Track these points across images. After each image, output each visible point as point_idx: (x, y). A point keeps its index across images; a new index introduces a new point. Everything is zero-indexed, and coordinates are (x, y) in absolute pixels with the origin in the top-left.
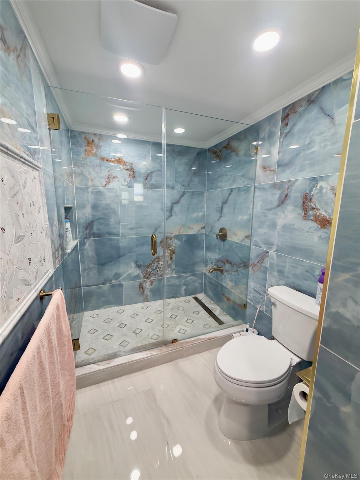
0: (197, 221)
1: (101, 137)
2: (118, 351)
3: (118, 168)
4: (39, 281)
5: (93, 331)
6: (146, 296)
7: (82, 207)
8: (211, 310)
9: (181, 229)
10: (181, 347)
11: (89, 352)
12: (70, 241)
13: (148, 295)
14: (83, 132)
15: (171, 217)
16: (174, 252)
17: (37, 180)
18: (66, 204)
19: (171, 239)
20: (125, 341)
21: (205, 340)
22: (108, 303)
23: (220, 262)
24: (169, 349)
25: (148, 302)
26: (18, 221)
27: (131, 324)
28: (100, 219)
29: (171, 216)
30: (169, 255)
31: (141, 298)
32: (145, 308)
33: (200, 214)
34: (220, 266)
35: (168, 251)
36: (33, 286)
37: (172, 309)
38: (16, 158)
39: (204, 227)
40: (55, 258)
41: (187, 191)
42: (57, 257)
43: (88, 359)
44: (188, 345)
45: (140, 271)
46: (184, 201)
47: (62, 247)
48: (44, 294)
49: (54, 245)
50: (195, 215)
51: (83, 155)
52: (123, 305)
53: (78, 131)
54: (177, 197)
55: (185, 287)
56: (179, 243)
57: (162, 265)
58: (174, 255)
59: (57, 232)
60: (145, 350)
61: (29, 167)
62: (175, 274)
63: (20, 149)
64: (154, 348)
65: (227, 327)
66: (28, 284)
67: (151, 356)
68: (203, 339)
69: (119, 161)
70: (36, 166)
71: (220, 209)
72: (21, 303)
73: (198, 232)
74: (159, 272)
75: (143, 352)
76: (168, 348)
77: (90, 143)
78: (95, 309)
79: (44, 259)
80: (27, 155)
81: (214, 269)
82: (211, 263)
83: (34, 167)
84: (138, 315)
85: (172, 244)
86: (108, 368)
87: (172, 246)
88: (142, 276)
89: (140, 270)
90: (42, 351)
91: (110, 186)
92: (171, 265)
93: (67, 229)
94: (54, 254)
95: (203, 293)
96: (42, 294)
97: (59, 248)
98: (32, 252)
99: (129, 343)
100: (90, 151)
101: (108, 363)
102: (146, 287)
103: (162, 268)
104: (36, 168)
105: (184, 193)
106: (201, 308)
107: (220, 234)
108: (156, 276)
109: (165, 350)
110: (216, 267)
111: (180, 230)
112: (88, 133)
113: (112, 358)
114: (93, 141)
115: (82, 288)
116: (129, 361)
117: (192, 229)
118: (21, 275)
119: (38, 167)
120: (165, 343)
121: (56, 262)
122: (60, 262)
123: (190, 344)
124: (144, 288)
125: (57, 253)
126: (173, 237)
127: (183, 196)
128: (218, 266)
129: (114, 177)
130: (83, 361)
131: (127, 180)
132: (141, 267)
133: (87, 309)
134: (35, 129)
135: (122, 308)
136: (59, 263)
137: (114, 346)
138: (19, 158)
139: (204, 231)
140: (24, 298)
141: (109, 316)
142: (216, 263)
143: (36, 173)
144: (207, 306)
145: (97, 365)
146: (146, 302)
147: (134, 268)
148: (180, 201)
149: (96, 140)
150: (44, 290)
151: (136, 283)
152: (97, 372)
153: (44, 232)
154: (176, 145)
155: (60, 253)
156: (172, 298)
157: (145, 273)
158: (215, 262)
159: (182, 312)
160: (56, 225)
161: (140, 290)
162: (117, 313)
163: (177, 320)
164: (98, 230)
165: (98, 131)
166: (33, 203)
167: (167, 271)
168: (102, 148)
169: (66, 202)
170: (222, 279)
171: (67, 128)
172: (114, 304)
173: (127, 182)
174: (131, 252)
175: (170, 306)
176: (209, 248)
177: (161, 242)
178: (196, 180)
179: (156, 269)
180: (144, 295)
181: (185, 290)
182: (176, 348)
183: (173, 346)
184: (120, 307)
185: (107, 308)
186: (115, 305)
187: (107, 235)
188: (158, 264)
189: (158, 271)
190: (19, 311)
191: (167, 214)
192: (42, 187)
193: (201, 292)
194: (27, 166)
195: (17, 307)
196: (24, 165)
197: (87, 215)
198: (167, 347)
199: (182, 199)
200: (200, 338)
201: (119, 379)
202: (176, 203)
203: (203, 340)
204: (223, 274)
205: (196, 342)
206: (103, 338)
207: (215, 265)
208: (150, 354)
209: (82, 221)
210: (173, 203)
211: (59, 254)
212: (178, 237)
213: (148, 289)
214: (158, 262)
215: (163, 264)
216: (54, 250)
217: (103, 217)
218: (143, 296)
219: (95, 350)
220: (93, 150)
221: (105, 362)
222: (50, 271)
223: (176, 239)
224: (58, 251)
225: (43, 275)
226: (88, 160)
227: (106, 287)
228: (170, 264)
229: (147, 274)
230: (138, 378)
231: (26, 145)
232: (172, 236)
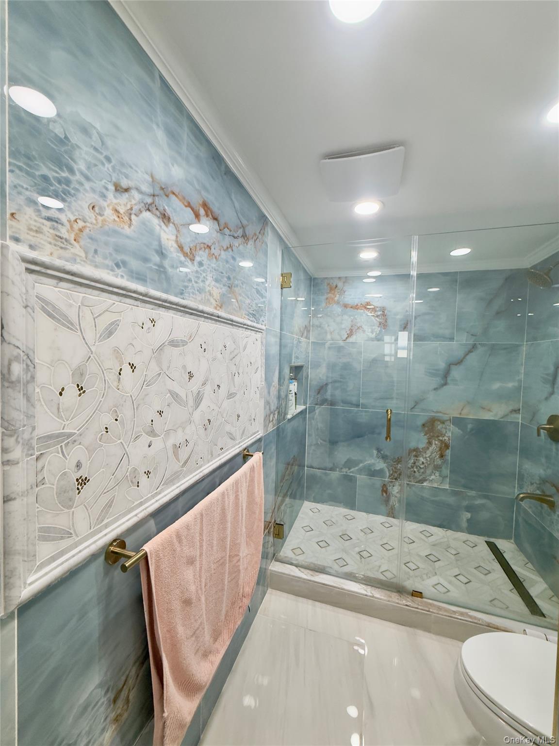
0: (501, 396)
1: (346, 280)
2: (329, 567)
3: (364, 315)
4: (245, 440)
5: (308, 529)
6: (393, 508)
7: (316, 365)
8: (522, 580)
9: (463, 407)
10: (427, 609)
11: (296, 551)
12: (292, 406)
13: (395, 506)
14: (326, 278)
15: (445, 387)
16: (447, 446)
17: (259, 342)
18: (293, 363)
19: (443, 422)
20: (344, 560)
21: (479, 622)
22: (334, 500)
23: (548, 485)
24: (404, 601)
25: (394, 517)
26: (233, 380)
27: (358, 539)
28: (335, 382)
29: (446, 384)
30: (437, 449)
31: (383, 508)
32: (387, 525)
33: (510, 385)
34: (548, 493)
35: (436, 442)
36: (237, 442)
37: (434, 545)
38: (239, 327)
39: (519, 410)
40: (268, 421)
41: (479, 344)
42: (271, 420)
43: (291, 558)
44: (440, 613)
45: (385, 465)
46: (473, 360)
47: (281, 411)
48: (247, 453)
49: (270, 407)
50: (496, 386)
51: (323, 305)
52: (355, 510)
53: (320, 278)
54: (460, 353)
55: (469, 515)
56: (457, 431)
57: (423, 463)
58: (448, 452)
59: (275, 393)
60: (365, 583)
61: (252, 331)
62: (448, 485)
63: (245, 317)
64: (379, 588)
65: (546, 624)
66: (233, 439)
67: (370, 596)
68: (475, 618)
69: (366, 306)
70: (259, 329)
71: (551, 378)
72: (223, 453)
73: (502, 418)
74: (417, 474)
75: (361, 585)
76: (402, 599)
77: (333, 288)
78: (318, 503)
79: (254, 419)
80: (251, 321)
81: (528, 495)
82: (530, 484)
83: (257, 330)
84: (373, 532)
85: (444, 431)
86: (310, 581)
87: (445, 435)
88: (388, 474)
89: (384, 463)
90: (226, 499)
91: (352, 339)
92: (441, 468)
93: (291, 391)
94: (268, 416)
95: (512, 541)
96: (246, 452)
97: (275, 411)
98: (242, 409)
99: (347, 564)
100: (333, 299)
101: (312, 575)
102: (393, 493)
103: (423, 468)
104: (259, 330)
105: (473, 347)
106: (497, 566)
107: (548, 426)
108: (412, 479)
109: (395, 599)
110: (540, 493)
111: (462, 410)
112: (332, 278)
113: (319, 571)
114: (336, 286)
115: (306, 468)
116: (337, 586)
117: (489, 410)
118: (228, 428)
119: (261, 329)
120: (400, 590)
121: (270, 425)
122: (274, 426)
123: (445, 614)
124: (389, 494)
125: (272, 416)
126: (447, 420)
127: (472, 352)
128: (543, 491)
129: (358, 328)
130: (286, 557)
131: (375, 330)
132: (387, 459)
133: (308, 499)
134: (264, 294)
135: (353, 513)
136: (273, 428)
137: (326, 558)
138: (242, 326)
139: (519, 418)
140: (227, 450)
141: (332, 517)
142: (540, 484)
143: (259, 335)
144: (514, 568)
145: (299, 570)
146: (391, 517)
147: (376, 457)
148: (465, 360)
149: (340, 285)
150: (248, 450)
151: (378, 482)
152: (296, 578)
153: (258, 392)
154: (460, 272)
155: (276, 416)
156: (440, 526)
157: (392, 470)
158: (538, 482)
159: (452, 556)
160: (275, 386)
161: (383, 494)
162: (344, 519)
163: (437, 567)
164: (332, 395)
165: (342, 274)
166: (251, 363)
167: (433, 477)
168: (346, 293)
169: (293, 361)
170: (553, 523)
171: (309, 277)
172: (342, 504)
173: (375, 333)
174: (373, 433)
175: (432, 539)
176: (526, 452)
177: (424, 425)
178: (501, 325)
179: (412, 467)
180: (389, 504)
181: (468, 521)
182: (416, 606)
183: (413, 601)
184: (351, 511)
185: (332, 506)
186: (344, 505)
187: (342, 404)
188: (416, 460)
189: (417, 472)
190: (220, 459)
191: (438, 380)
192: (263, 348)
193: (507, 537)
194: (249, 331)
195: (219, 455)
196: (247, 330)
197: (321, 376)
198: (401, 597)
199: (468, 357)
200: (469, 613)
201: (323, 605)
202: (456, 365)
203: (476, 621)
204: (555, 512)
205: (460, 617)
206: (317, 543)
207: (538, 489)
208: (371, 593)
209: (314, 383)
210: (450, 364)
211: (274, 417)
212: (458, 422)
213: (396, 497)
214: (416, 456)
215: (425, 462)
216: (268, 412)
217: (340, 379)
218: (387, 506)
219: (304, 553)
220: (336, 296)
221: (308, 571)
222: (259, 432)
223: (453, 424)
224: (274, 414)
225: (250, 435)
226: (328, 309)
227: (335, 475)
228: (440, 465)
229: (396, 472)
230: (347, 619)
231: (252, 312)
232: (446, 417)
